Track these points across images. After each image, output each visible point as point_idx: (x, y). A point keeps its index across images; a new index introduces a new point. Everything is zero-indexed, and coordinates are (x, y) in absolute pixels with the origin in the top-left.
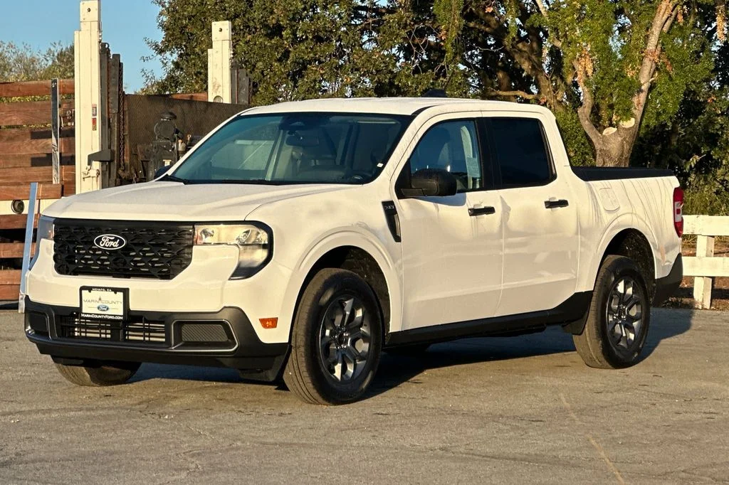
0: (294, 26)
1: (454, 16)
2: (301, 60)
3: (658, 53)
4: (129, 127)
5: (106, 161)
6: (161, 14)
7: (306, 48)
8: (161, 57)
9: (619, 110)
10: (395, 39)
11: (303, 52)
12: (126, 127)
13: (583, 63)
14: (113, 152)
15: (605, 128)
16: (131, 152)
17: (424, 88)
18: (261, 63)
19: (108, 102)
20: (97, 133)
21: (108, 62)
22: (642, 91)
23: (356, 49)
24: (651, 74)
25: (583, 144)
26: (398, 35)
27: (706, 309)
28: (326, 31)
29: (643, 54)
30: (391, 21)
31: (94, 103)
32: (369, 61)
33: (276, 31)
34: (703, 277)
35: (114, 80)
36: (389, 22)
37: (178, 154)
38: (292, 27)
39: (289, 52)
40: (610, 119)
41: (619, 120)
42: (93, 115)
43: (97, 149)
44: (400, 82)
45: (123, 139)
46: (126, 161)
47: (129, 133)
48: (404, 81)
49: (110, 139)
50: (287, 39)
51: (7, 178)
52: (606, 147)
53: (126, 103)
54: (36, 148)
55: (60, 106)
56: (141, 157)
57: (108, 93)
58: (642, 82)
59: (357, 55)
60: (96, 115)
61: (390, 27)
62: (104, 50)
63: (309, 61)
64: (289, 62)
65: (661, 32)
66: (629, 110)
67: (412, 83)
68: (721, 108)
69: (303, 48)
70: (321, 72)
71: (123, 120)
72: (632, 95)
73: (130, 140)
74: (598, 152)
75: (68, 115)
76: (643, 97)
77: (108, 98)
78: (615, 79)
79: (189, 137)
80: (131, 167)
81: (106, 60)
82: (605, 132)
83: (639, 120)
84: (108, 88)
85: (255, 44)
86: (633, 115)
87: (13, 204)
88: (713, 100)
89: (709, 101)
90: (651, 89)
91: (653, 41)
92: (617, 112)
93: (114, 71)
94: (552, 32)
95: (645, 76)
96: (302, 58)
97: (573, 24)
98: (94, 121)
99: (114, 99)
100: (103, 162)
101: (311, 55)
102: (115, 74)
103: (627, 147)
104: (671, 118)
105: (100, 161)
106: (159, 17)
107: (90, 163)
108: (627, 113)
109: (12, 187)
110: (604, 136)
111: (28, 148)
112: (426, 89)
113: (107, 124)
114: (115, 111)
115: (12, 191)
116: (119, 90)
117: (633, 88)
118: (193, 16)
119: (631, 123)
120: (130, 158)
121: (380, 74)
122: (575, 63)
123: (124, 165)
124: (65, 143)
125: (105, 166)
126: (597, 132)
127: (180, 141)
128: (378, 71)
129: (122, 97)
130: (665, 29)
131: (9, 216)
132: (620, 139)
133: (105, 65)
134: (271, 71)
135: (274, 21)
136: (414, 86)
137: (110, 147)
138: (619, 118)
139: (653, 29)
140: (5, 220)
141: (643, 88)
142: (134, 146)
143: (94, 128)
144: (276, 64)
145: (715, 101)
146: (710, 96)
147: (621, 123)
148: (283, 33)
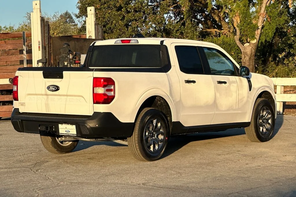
0: (126, 7)
1: (186, 1)
2: (129, 20)
3: (265, 14)
4: (53, 49)
5: (44, 63)
6: (78, 3)
7: (131, 15)
8: (78, 19)
9: (250, 36)
10: (165, 11)
11: (130, 17)
12: (52, 49)
13: (236, 19)
14: (46, 59)
15: (245, 43)
16: (54, 59)
17: (177, 29)
18: (114, 21)
19: (44, 40)
20: (40, 52)
21: (44, 24)
22: (259, 29)
23: (150, 15)
24: (262, 22)
25: (237, 50)
26: (166, 9)
27: (281, 114)
28: (139, 8)
29: (259, 15)
30: (164, 4)
31: (39, 40)
32: (155, 19)
33: (120, 9)
34: (279, 102)
35: (46, 31)
36: (163, 4)
37: (70, 60)
38: (125, 7)
39: (125, 17)
40: (247, 40)
41: (250, 40)
42: (39, 45)
43: (41, 58)
44: (167, 27)
45: (50, 54)
46: (52, 63)
47: (53, 52)
48: (169, 27)
49: (45, 54)
50: (124, 12)
51: (7, 70)
52: (245, 51)
53: (51, 40)
54: (18, 58)
55: (26, 42)
56: (58, 61)
57: (44, 36)
58: (259, 25)
59: (151, 17)
60: (40, 45)
61: (163, 6)
62: (42, 19)
63: (132, 20)
64: (125, 21)
65: (266, 6)
66: (254, 36)
67: (172, 27)
68: (293, 34)
69: (130, 15)
70: (137, 24)
71: (50, 46)
72: (255, 31)
73: (53, 54)
74: (242, 53)
75: (29, 45)
76: (259, 31)
77: (44, 38)
78: (248, 24)
79: (74, 53)
80: (53, 65)
81: (43, 23)
82: (245, 45)
83: (258, 40)
84: (44, 34)
85: (112, 14)
86: (255, 38)
87: (10, 80)
88: (290, 31)
89: (288, 31)
90: (263, 28)
91: (263, 9)
92: (249, 37)
93: (46, 28)
94: (224, 7)
95: (260, 23)
96: (130, 19)
97: (232, 3)
98: (39, 47)
99: (46, 39)
100: (43, 63)
101: (133, 18)
102: (47, 29)
103: (253, 51)
104: (270, 39)
105: (42, 63)
106: (77, 4)
107: (38, 64)
108: (253, 37)
109: (8, 73)
110: (245, 47)
111: (15, 58)
112: (177, 30)
113: (44, 48)
114: (47, 43)
115: (9, 75)
116: (48, 35)
117: (256, 28)
118: (90, 4)
119: (255, 41)
120: (53, 61)
121: (159, 24)
122: (233, 18)
123: (51, 64)
124: (28, 56)
125: (44, 65)
126: (242, 45)
127: (71, 55)
128: (159, 23)
129: (50, 38)
130: (268, 4)
131: (8, 84)
132: (251, 48)
133: (43, 25)
134: (118, 24)
135: (119, 5)
136: (173, 28)
137: (45, 57)
138: (250, 39)
139: (263, 5)
140: (7, 86)
141: (259, 27)
142: (54, 56)
143: (39, 50)
144: (120, 21)
145: (291, 31)
146: (289, 29)
147: (251, 41)
148: (122, 9)
